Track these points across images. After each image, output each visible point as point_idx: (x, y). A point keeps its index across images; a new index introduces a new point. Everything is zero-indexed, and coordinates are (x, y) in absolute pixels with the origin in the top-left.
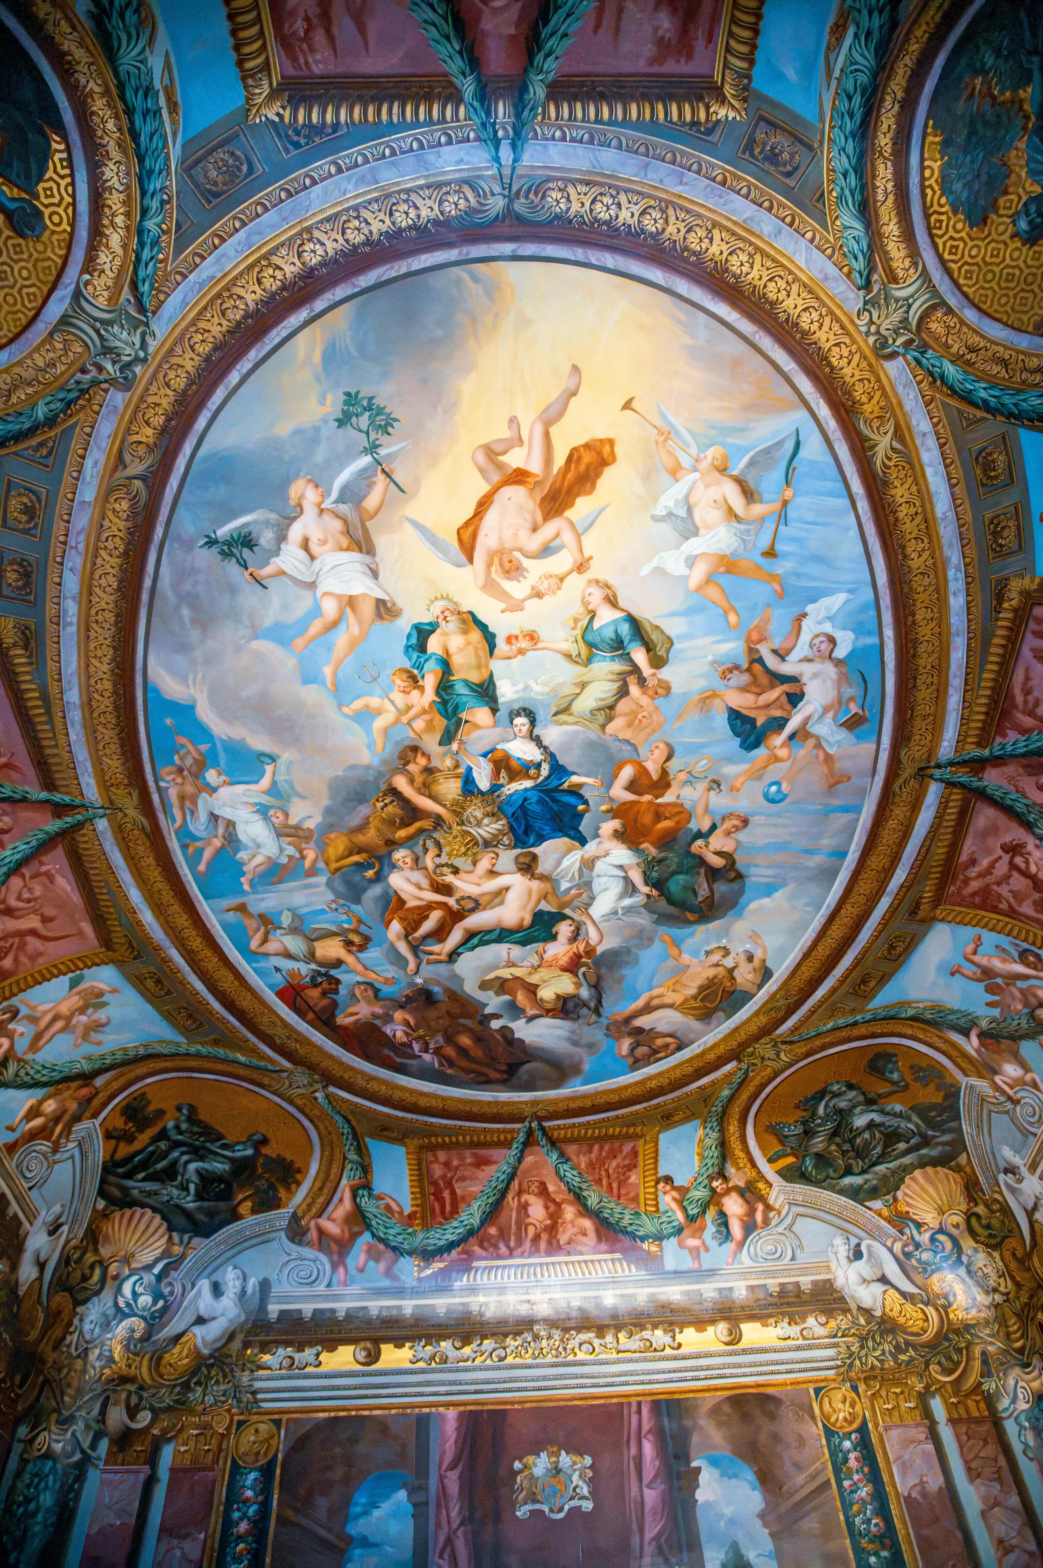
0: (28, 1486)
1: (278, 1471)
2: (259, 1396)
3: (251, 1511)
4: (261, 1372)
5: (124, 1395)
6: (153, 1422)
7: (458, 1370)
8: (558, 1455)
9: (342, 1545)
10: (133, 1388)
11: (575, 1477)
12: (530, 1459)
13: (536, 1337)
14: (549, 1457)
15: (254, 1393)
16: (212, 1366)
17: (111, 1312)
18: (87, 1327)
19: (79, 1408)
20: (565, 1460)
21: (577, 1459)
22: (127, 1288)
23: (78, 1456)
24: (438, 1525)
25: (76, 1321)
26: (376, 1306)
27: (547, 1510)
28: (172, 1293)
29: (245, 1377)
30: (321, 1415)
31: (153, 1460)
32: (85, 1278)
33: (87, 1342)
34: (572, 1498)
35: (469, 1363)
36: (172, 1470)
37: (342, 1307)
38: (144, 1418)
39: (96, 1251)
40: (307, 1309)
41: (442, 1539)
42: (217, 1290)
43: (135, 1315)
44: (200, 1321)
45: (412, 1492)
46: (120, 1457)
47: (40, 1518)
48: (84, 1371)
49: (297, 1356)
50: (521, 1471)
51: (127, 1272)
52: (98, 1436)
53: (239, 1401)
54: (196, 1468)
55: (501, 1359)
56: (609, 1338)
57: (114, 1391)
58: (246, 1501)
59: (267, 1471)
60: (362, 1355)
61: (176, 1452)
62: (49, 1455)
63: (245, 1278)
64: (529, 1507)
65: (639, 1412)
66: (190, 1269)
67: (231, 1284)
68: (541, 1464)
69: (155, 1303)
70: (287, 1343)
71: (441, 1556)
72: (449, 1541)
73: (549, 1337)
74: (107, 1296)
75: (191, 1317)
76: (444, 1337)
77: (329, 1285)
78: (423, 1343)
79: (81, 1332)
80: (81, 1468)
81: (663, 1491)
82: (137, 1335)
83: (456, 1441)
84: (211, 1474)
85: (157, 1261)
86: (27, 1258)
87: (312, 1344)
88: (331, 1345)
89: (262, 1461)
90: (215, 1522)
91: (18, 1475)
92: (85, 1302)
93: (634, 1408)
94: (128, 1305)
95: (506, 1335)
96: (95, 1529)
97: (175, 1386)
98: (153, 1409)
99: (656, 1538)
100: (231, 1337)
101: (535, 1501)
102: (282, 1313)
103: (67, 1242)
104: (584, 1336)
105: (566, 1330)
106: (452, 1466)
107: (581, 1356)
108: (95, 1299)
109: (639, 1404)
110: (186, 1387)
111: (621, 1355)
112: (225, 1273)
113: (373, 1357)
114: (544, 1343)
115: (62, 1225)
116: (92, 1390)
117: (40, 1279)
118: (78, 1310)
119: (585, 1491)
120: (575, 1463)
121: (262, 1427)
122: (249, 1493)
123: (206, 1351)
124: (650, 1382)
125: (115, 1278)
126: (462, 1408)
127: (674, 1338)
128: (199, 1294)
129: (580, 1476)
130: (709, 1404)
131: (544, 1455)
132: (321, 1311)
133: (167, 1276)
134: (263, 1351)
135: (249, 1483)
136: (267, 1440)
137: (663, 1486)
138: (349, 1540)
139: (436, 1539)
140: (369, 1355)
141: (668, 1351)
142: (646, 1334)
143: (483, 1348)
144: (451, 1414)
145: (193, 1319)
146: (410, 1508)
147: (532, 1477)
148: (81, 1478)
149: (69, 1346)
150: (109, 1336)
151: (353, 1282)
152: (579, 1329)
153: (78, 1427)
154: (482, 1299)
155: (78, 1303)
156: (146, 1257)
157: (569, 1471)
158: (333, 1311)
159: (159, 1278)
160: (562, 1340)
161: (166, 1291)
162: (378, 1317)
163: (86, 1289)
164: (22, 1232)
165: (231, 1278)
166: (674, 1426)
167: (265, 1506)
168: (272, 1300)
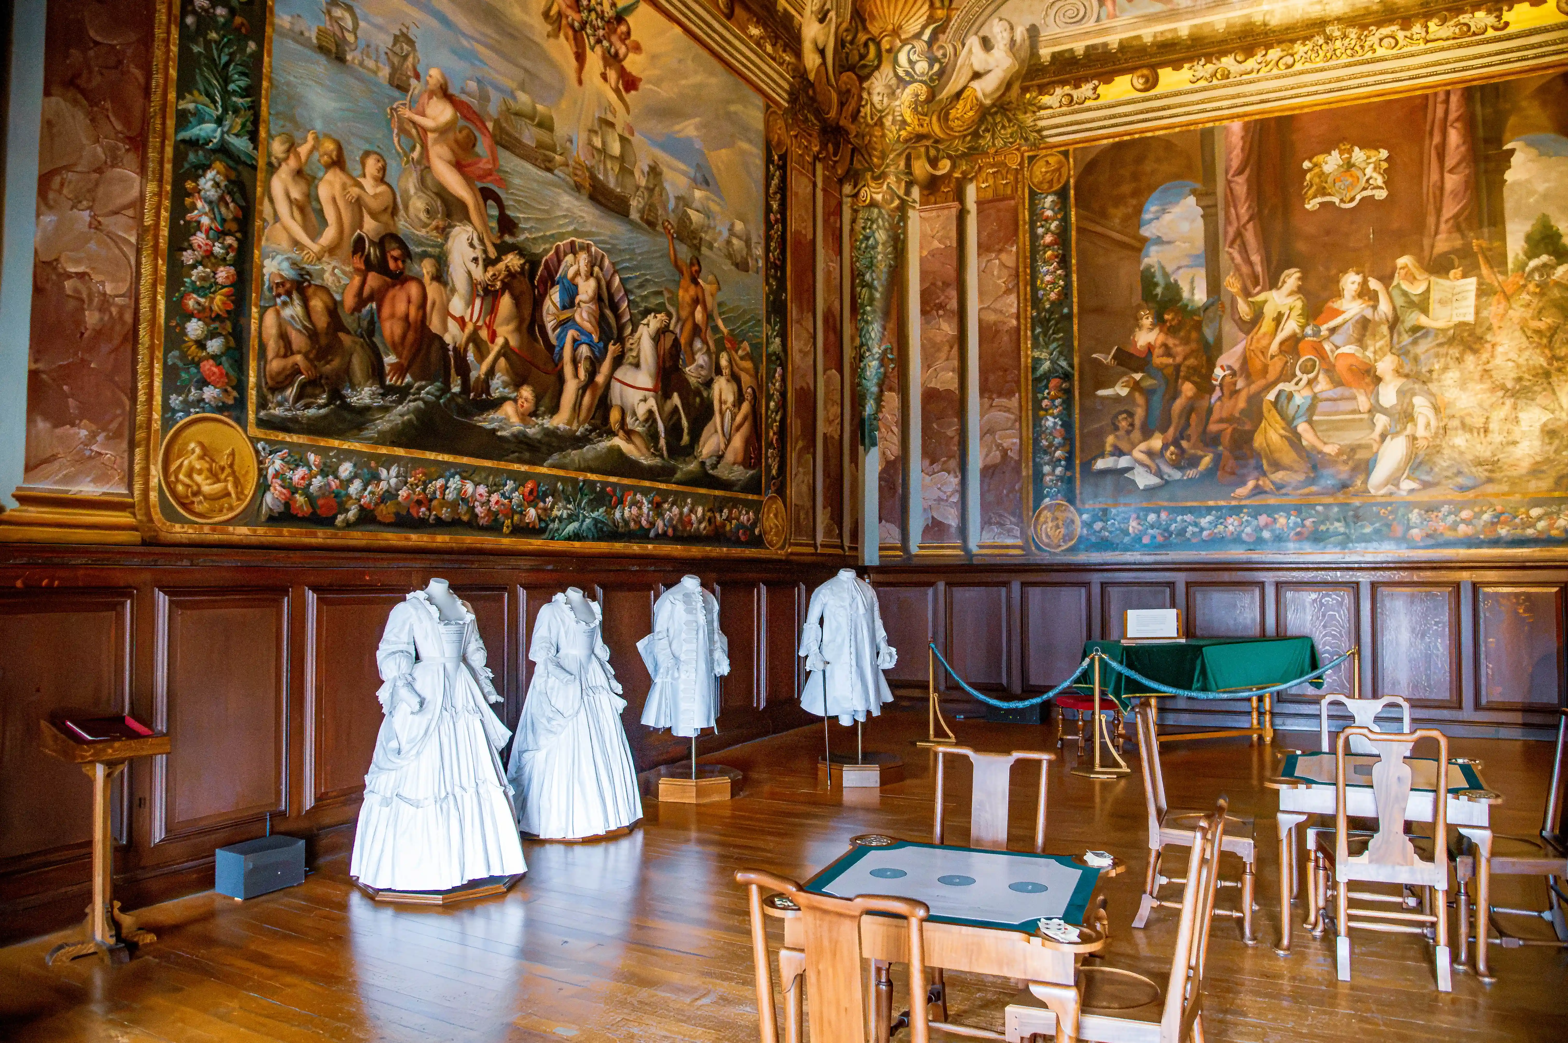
0: (864, 228)
1: (1072, 192)
2: (1045, 133)
3: (1053, 226)
4: (1042, 112)
5: (923, 150)
6: (954, 167)
7: (1241, 84)
8: (1350, 151)
9: (1137, 244)
10: (929, 143)
11: (1369, 171)
12: (1319, 159)
13: (1329, 39)
14: (1341, 153)
15: (1039, 131)
16: (996, 113)
17: (894, 81)
18: (876, 99)
19: (888, 166)
20: (1358, 155)
21: (1372, 153)
22: (902, 58)
23: (897, 202)
24: (1228, 221)
25: (865, 95)
26: (1148, 34)
27: (1337, 201)
28: (945, 55)
29: (1028, 120)
30: (1105, 142)
31: (960, 197)
32: (862, 57)
33: (881, 111)
34: (1364, 189)
35: (1253, 75)
36: (979, 203)
37: (1113, 40)
38: (945, 166)
39: (865, 29)
40: (1079, 47)
41: (1231, 231)
42: (987, 44)
43: (916, 81)
44: (977, 75)
45: (1200, 196)
46: (933, 199)
47: (880, 248)
48: (884, 136)
49: (1076, 93)
50: (1310, 170)
51: (899, 44)
52: (909, 185)
53: (1026, 140)
54: (998, 198)
55: (1289, 67)
56: (1417, 28)
57: (915, 148)
58: (1046, 219)
59: (1062, 194)
60: (1139, 83)
61: (978, 189)
62: (873, 204)
63: (1012, 28)
64: (1319, 200)
65: (1447, 101)
66: (958, 29)
67: (999, 37)
68: (1332, 162)
69: (931, 66)
70: (1063, 83)
71: (1231, 246)
72: (1239, 234)
73: (1345, 36)
74: (886, 69)
75: (966, 74)
76: (1225, 53)
77: (1098, 20)
78: (1203, 61)
79: (872, 104)
80: (903, 208)
81: (1468, 176)
82: (922, 98)
83: (1243, 150)
84: (1013, 202)
85: (924, 28)
86: (808, 47)
87: (1087, 80)
88: (1107, 77)
89: (1056, 187)
90: (1024, 237)
91: (854, 221)
92: (868, 77)
93: (1441, 97)
94: (907, 73)
95: (1293, 41)
96: (925, 253)
97: (965, 136)
98: (950, 157)
99: (1456, 217)
100: (1009, 86)
101: (1324, 194)
102: (1054, 56)
103: (837, 28)
104: (1385, 31)
105: (1364, 27)
106: (1239, 172)
107: (1380, 52)
108: (876, 74)
109: (1448, 93)
110: (976, 135)
111: (1430, 45)
112: (991, 27)
113: (1152, 82)
114: (1338, 44)
115: (828, 11)
116: (893, 150)
117: (824, 63)
118: (865, 85)
119: (1380, 181)
120: (1369, 158)
121: (1051, 160)
122: (1049, 213)
123: (988, 102)
124: (1464, 69)
125: (889, 51)
126: (1247, 119)
127: (1499, 17)
128: (970, 51)
129: (1375, 169)
130: (1534, 86)
131: (1335, 153)
132: (1094, 47)
133: (937, 40)
134: (1041, 93)
135: (1047, 205)
136: (1059, 170)
137: (1467, 171)
138: (1144, 240)
139: (1226, 233)
140: (1147, 81)
141: (1491, 33)
142: (1464, 18)
143: (1268, 58)
144: (1236, 126)
145: (970, 74)
146: (1200, 211)
147: (1322, 174)
148: (904, 218)
149: (865, 117)
150: (898, 103)
151: (1123, 11)
152: (1380, 24)
153: (892, 179)
154: (1265, 7)
155: (862, 79)
156: (913, 27)
157: (1363, 165)
158: (1105, 45)
159: (930, 43)
160: (1359, 38)
161: (939, 54)
162: (1153, 44)
163: (865, 66)
164: (796, 23)
165: (997, 31)
166: (1489, 110)
167: (1065, 221)
168: (1041, 44)
